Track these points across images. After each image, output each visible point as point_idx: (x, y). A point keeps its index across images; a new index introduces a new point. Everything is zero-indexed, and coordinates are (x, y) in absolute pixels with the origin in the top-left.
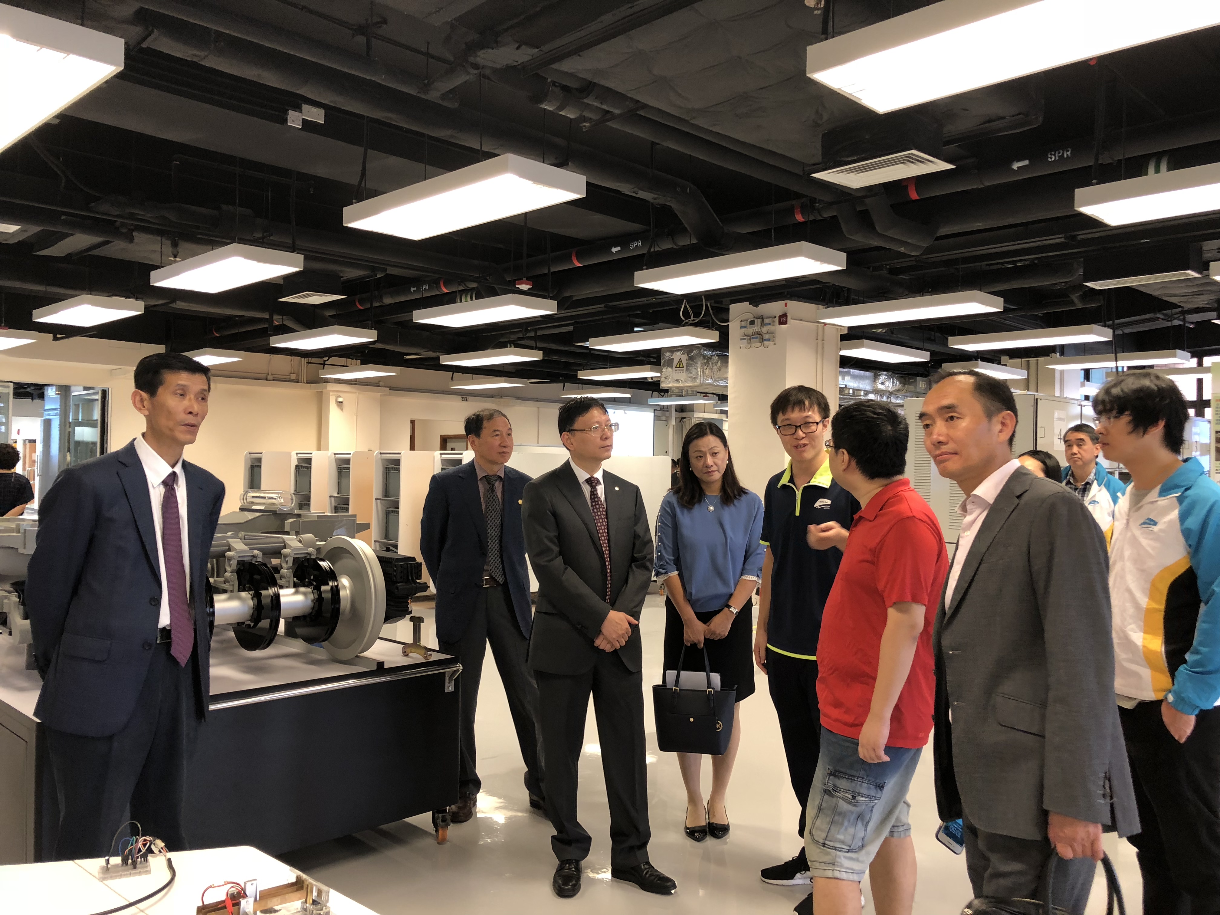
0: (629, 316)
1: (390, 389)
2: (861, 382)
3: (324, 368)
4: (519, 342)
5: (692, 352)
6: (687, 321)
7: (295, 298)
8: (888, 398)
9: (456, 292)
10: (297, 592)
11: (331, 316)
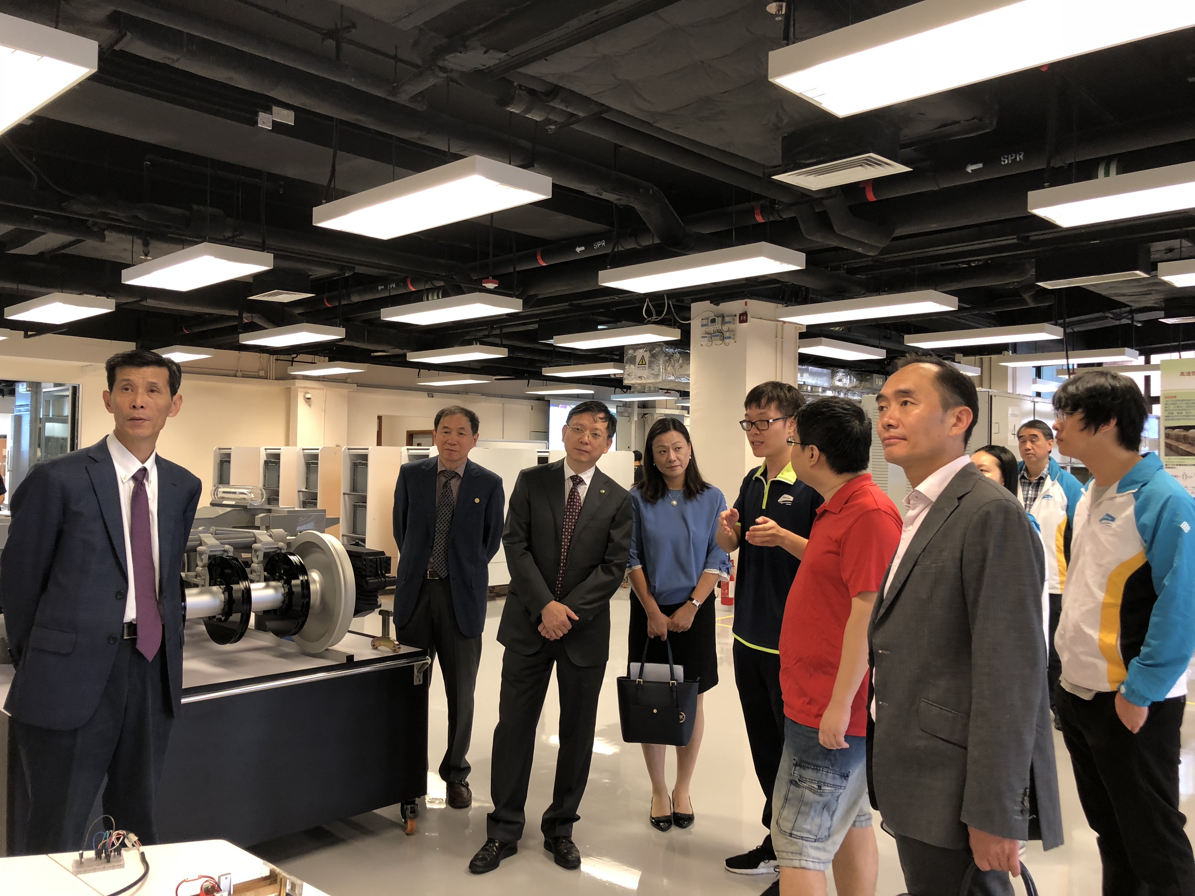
0: (593, 314)
1: (357, 386)
2: (819, 379)
3: (292, 365)
4: (484, 340)
5: (654, 349)
6: (649, 319)
7: (264, 296)
8: (845, 394)
9: (423, 290)
10: (267, 587)
11: (299, 314)
